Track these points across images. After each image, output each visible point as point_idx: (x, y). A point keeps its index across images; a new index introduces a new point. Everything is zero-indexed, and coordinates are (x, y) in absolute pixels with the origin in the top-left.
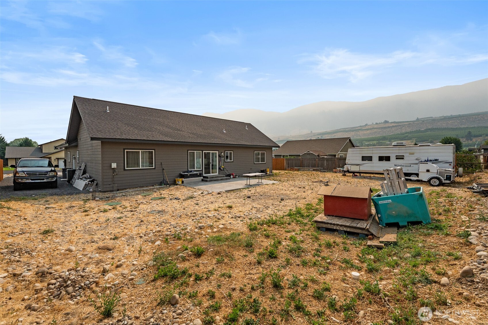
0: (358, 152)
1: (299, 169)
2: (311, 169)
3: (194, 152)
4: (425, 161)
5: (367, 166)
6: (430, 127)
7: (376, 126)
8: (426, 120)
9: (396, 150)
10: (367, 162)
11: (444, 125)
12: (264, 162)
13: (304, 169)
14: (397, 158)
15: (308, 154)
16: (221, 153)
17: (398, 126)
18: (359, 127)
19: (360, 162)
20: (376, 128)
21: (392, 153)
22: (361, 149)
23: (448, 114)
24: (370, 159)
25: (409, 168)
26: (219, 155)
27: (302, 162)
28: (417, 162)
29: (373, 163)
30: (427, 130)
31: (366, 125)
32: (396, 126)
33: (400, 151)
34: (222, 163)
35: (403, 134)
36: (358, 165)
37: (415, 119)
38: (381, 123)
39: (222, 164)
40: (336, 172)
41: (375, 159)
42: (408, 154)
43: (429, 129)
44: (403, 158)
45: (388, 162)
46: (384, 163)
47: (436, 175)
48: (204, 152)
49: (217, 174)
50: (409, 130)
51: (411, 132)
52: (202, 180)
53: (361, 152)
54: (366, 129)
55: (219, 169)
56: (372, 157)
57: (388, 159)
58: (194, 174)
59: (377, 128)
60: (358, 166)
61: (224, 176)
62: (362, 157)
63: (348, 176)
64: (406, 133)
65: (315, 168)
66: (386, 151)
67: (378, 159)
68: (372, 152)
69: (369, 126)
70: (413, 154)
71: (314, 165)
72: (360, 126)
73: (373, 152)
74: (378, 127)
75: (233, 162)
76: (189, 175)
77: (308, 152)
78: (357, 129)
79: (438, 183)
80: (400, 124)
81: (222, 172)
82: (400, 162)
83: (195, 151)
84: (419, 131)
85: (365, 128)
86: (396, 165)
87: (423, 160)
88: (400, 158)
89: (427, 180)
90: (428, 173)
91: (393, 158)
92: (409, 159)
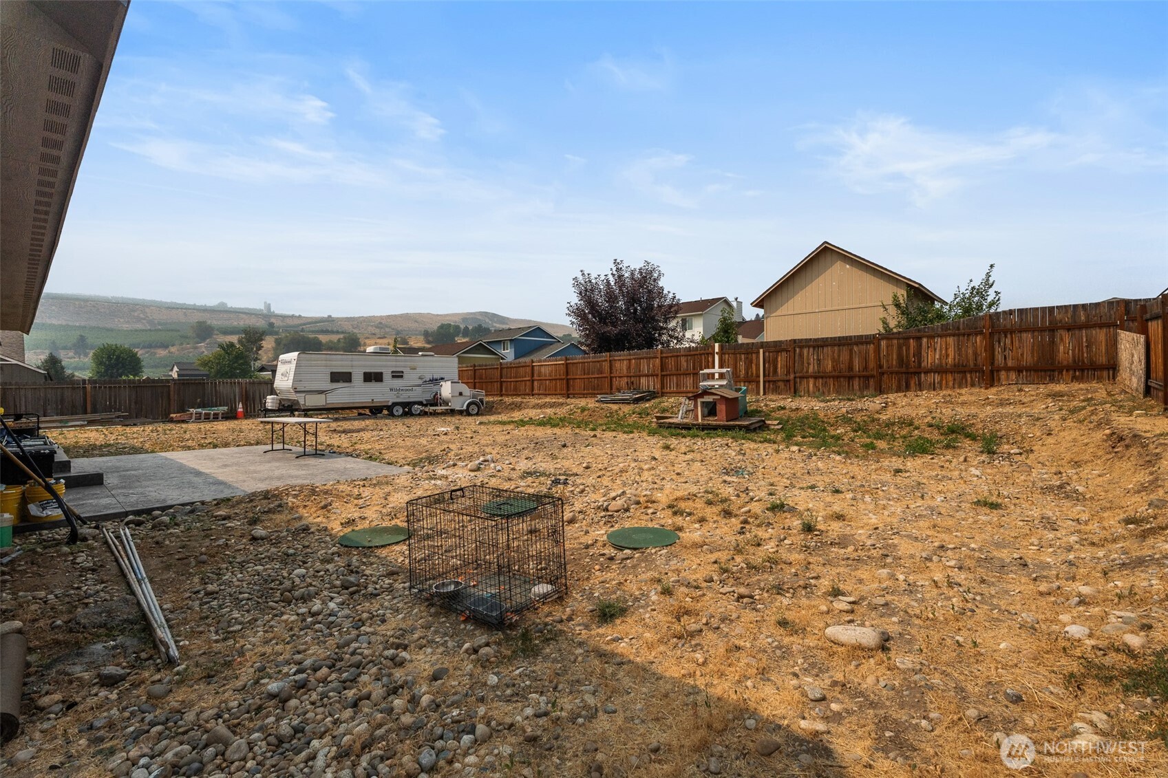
0: (323, 362)
4: (430, 380)
5: (341, 395)
9: (390, 361)
10: (341, 385)
14: (393, 377)
19: (327, 385)
21: (385, 366)
22: (328, 356)
24: (347, 377)
25: (411, 394)
28: (420, 382)
29: (353, 387)
33: (398, 363)
36: (322, 392)
41: (358, 377)
42: (408, 369)
44: (402, 377)
45: (379, 384)
46: (374, 387)
47: (471, 401)
53: (328, 362)
56: (350, 373)
57: (379, 377)
60: (323, 396)
62: (332, 373)
66: (376, 363)
67: (362, 377)
68: (350, 363)
70: (415, 369)
73: (354, 363)
79: (477, 410)
82: (397, 383)
86: (391, 390)
87: (428, 377)
88: (398, 375)
89: (465, 408)
90: (461, 398)
91: (387, 377)
92: (411, 378)
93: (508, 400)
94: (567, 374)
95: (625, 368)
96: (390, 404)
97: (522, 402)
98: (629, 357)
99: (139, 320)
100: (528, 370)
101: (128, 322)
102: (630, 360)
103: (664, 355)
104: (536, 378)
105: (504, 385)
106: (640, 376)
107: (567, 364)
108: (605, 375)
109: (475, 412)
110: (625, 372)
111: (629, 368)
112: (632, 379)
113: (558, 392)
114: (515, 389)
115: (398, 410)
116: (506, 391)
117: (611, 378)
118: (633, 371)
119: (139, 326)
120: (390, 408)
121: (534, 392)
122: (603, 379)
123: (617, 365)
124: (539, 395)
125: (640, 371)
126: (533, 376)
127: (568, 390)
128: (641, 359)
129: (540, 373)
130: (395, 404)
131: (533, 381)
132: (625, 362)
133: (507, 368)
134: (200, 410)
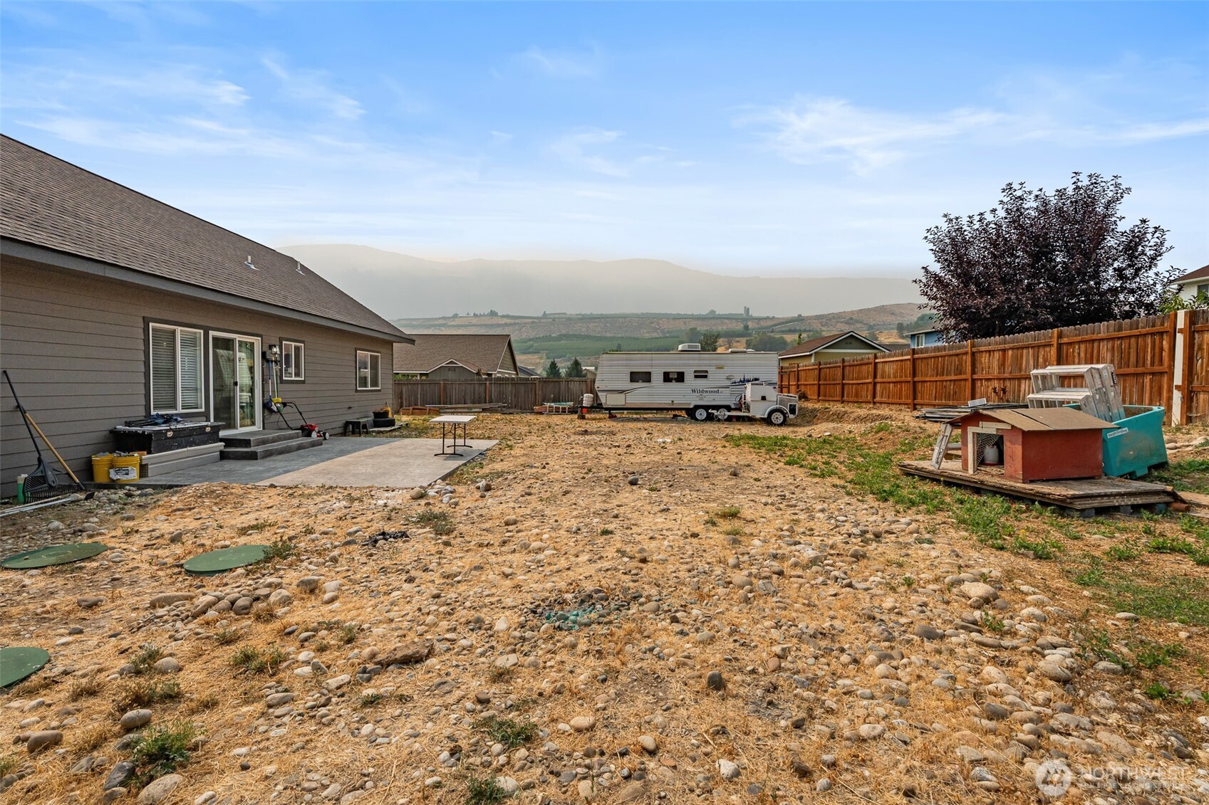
0: (624, 362)
1: (440, 408)
2: (475, 408)
3: (174, 332)
4: (741, 381)
5: (641, 395)
6: (564, 332)
7: (475, 321)
8: (558, 318)
9: (694, 359)
10: (640, 384)
11: (584, 331)
12: (377, 386)
13: (456, 408)
14: (696, 377)
15: (450, 369)
16: (271, 347)
17: (514, 324)
18: (440, 318)
19: (627, 385)
20: (473, 325)
21: (689, 365)
22: (627, 355)
23: (587, 311)
24: (646, 377)
25: (716, 396)
26: (264, 354)
27: (445, 389)
28: (728, 383)
29: (652, 387)
30: (560, 337)
31: (456, 316)
32: (511, 324)
33: (701, 362)
34: (273, 383)
35: (525, 342)
36: (622, 392)
37: (540, 314)
38: (484, 315)
39: (273, 391)
40: (541, 413)
41: (657, 377)
42: (714, 369)
43: (564, 335)
44: (706, 377)
45: (679, 385)
46: (674, 388)
47: (774, 407)
48: (212, 333)
49: (258, 427)
50: (532, 334)
51: (536, 339)
52: (223, 456)
53: (628, 362)
54: (455, 326)
55: (266, 406)
56: (650, 373)
57: (680, 377)
58: (194, 429)
59: (478, 325)
60: (623, 395)
61: (290, 437)
62: (632, 373)
63: (588, 419)
64: (530, 340)
65: (487, 406)
66: (678, 362)
67: (662, 377)
68: (649, 362)
69: (462, 319)
70: (722, 368)
71: (480, 398)
72: (444, 318)
73: (653, 362)
74: (479, 323)
75: (303, 382)
76: (170, 434)
77: (452, 362)
78: (436, 322)
79: (782, 419)
80: (517, 321)
81: (275, 417)
82: (701, 384)
83: (179, 329)
84: (548, 338)
85: (454, 323)
86: (694, 391)
87: (737, 378)
88: (701, 375)
89: (766, 416)
90: (763, 402)
91: (689, 377)
92: (715, 378)
93: (837, 407)
94: (914, 375)
95: (995, 364)
96: (691, 406)
97: (845, 413)
98: (1002, 347)
99: (655, 330)
100: (871, 368)
101: (648, 332)
102: (1004, 351)
103: (1065, 340)
104: (878, 380)
105: (846, 387)
106: (1019, 379)
107: (914, 360)
108: (963, 377)
109: (780, 422)
110: (995, 372)
111: (1002, 364)
112: (1008, 383)
113: (903, 400)
114: (857, 395)
115: (701, 414)
116: (848, 396)
117: (974, 381)
118: (1008, 369)
119: (655, 335)
120: (691, 412)
121: (878, 399)
122: (962, 383)
123: (984, 359)
124: (881, 403)
125: (1020, 370)
126: (875, 377)
127: (915, 398)
128: (1022, 348)
129: (883, 372)
130: (697, 407)
131: (875, 384)
132: (997, 354)
133: (850, 366)
134: (553, 404)
